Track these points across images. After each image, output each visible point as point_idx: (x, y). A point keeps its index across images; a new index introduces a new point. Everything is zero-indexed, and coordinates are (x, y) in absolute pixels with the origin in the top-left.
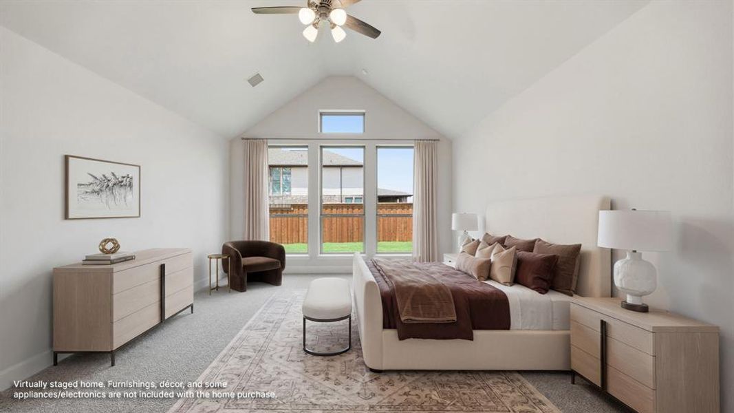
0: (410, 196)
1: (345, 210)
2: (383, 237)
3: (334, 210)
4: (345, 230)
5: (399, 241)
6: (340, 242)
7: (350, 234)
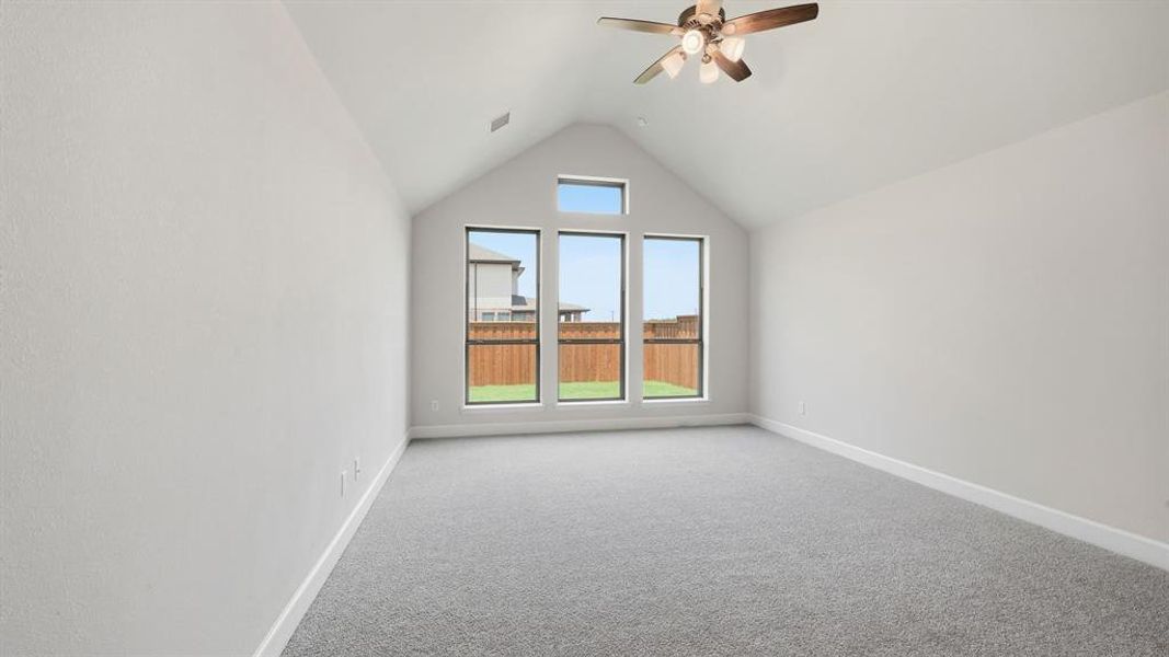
0: (586, 311)
1: (516, 332)
2: (576, 376)
3: (499, 332)
4: (516, 364)
5: (600, 381)
6: (507, 384)
7: (523, 371)
